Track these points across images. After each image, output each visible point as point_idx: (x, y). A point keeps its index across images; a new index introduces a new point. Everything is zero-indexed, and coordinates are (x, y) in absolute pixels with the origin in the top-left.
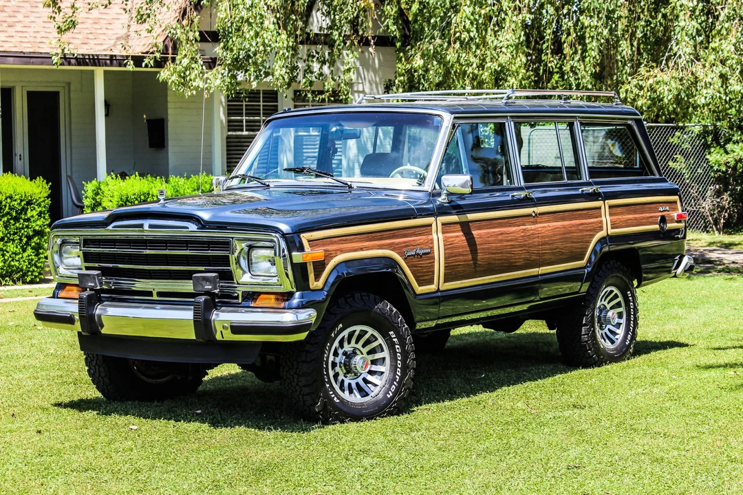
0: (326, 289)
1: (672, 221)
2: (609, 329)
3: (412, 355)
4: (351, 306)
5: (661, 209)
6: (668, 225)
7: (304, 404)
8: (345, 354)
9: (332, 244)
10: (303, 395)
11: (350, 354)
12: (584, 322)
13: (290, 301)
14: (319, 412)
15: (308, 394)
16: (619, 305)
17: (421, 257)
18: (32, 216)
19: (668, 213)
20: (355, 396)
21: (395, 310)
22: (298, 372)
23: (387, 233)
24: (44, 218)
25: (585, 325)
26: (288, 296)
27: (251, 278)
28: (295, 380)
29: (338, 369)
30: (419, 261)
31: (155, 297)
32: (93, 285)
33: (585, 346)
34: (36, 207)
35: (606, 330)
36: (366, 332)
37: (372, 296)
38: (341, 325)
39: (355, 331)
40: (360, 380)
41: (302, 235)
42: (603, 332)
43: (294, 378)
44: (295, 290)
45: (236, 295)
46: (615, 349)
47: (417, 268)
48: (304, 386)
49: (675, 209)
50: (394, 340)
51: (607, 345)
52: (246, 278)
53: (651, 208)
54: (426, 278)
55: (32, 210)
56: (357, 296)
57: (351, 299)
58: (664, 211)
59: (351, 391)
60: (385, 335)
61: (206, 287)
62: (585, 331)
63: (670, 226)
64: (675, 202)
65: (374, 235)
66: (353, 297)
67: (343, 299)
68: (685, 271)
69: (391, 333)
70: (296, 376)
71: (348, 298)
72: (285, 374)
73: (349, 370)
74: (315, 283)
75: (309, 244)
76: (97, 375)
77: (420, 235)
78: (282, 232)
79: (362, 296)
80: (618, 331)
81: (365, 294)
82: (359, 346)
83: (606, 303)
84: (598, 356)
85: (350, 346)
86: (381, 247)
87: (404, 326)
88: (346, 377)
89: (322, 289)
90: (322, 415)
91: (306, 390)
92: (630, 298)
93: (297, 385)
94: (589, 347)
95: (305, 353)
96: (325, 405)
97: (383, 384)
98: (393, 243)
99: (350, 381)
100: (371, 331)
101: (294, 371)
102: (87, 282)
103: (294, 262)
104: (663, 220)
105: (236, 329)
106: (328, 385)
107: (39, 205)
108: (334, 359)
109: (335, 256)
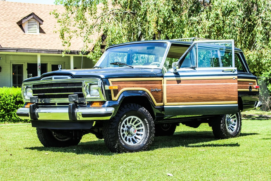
0: (119, 100)
1: (254, 88)
2: (231, 126)
3: (154, 128)
4: (129, 108)
5: (250, 84)
6: (252, 90)
7: (111, 145)
8: (127, 127)
9: (121, 84)
10: (110, 142)
11: (129, 127)
12: (221, 122)
13: (104, 105)
14: (116, 148)
15: (112, 141)
16: (234, 117)
17: (158, 92)
19: (252, 85)
20: (131, 143)
21: (147, 111)
22: (108, 133)
23: (144, 82)
25: (222, 123)
26: (103, 102)
27: (90, 96)
28: (108, 136)
29: (124, 132)
30: (157, 93)
31: (56, 105)
32: (35, 101)
33: (222, 131)
35: (230, 126)
36: (136, 119)
37: (138, 105)
38: (125, 115)
39: (131, 118)
40: (133, 137)
41: (109, 79)
42: (229, 127)
43: (107, 135)
44: (106, 100)
45: (85, 103)
46: (233, 133)
47: (156, 96)
48: (111, 138)
49: (255, 84)
50: (146, 122)
51: (230, 131)
52: (88, 96)
53: (246, 83)
54: (159, 100)
56: (132, 104)
57: (129, 106)
58: (251, 85)
59: (129, 141)
60: (143, 120)
61: (73, 100)
62: (222, 126)
63: (253, 90)
64: (255, 82)
65: (138, 82)
66: (130, 105)
67: (126, 105)
68: (259, 107)
69: (145, 119)
70: (108, 134)
71: (129, 105)
72: (104, 134)
73: (129, 133)
74: (114, 98)
75: (112, 83)
76: (40, 137)
77: (157, 84)
78: (101, 78)
79: (134, 105)
80: (234, 127)
81: (135, 104)
82: (133, 124)
83: (230, 116)
84: (227, 135)
85: (129, 124)
86: (141, 87)
87: (150, 117)
88: (128, 136)
89: (117, 101)
90: (117, 149)
91: (111, 140)
92: (239, 115)
93: (108, 138)
94: (224, 131)
95: (111, 125)
96: (119, 146)
97: (142, 139)
98: (146, 86)
99: (129, 137)
100: (137, 118)
101: (107, 132)
102: (33, 100)
103: (106, 89)
104: (251, 88)
105: (84, 115)
106: (120, 138)
108: (123, 128)
109: (122, 88)
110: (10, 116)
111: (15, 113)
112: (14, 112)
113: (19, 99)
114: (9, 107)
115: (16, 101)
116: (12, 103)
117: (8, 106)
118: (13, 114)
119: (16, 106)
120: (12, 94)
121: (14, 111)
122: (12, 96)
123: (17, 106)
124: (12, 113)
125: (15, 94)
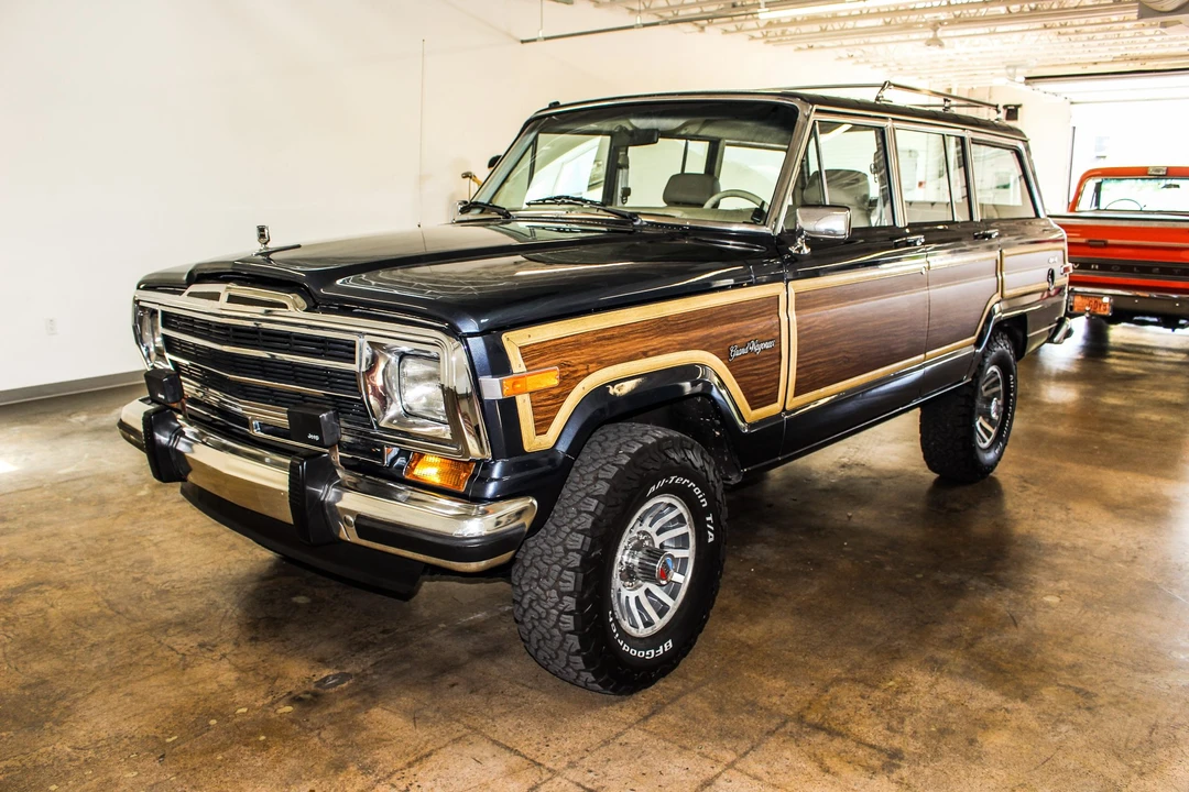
0: (564, 445)
5: (1051, 260)
9: (579, 348)
17: (758, 356)
23: (698, 317)
26: (474, 467)
30: (754, 364)
41: (505, 336)
44: (488, 455)
45: (377, 450)
47: (749, 378)
54: (765, 392)
58: (1053, 263)
61: (310, 436)
74: (538, 438)
75: (524, 357)
77: (757, 315)
78: (458, 329)
89: (553, 450)
98: (708, 336)
103: (486, 399)
109: (585, 376)
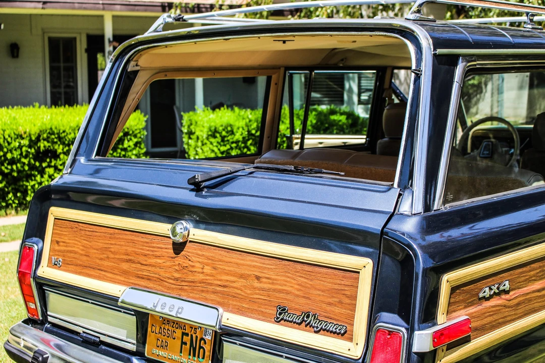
18: (129, 146)
24: (140, 147)
34: (133, 138)
55: (128, 141)
107: (135, 136)
110: (21, 192)
111: (34, 185)
112: (32, 183)
113: (45, 147)
114: (17, 167)
115: (38, 151)
116: (26, 157)
117: (14, 167)
118: (29, 187)
119: (37, 164)
120: (25, 133)
121: (33, 178)
122: (24, 136)
123: (41, 165)
124: (27, 186)
125: (33, 132)
